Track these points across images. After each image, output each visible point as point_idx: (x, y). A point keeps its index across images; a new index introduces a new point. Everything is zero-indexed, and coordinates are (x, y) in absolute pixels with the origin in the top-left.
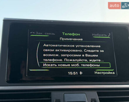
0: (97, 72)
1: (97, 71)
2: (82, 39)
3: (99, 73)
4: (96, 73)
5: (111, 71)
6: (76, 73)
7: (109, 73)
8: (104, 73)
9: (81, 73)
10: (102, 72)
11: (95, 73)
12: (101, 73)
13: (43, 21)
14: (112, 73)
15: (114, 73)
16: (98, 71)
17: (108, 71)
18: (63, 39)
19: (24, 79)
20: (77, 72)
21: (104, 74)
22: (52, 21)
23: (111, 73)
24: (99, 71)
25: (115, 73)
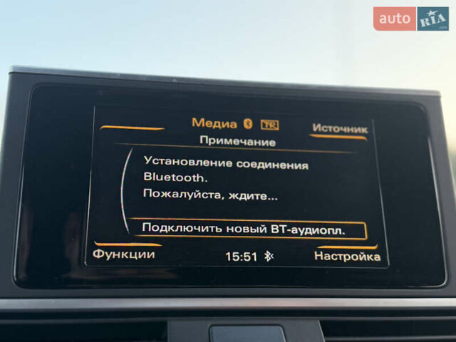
0: (321, 255)
1: (323, 250)
2: (273, 143)
3: (328, 257)
4: (319, 258)
5: (367, 252)
6: (252, 257)
7: (362, 257)
8: (347, 257)
9: (268, 256)
10: (340, 255)
11: (316, 255)
12: (335, 257)
13: (145, 79)
14: (373, 258)
15: (378, 258)
16: (325, 251)
17: (358, 252)
18: (209, 141)
19: (75, 275)
20: (255, 254)
21: (345, 260)
22: (175, 81)
23: (369, 257)
24: (330, 251)
25: (383, 257)
